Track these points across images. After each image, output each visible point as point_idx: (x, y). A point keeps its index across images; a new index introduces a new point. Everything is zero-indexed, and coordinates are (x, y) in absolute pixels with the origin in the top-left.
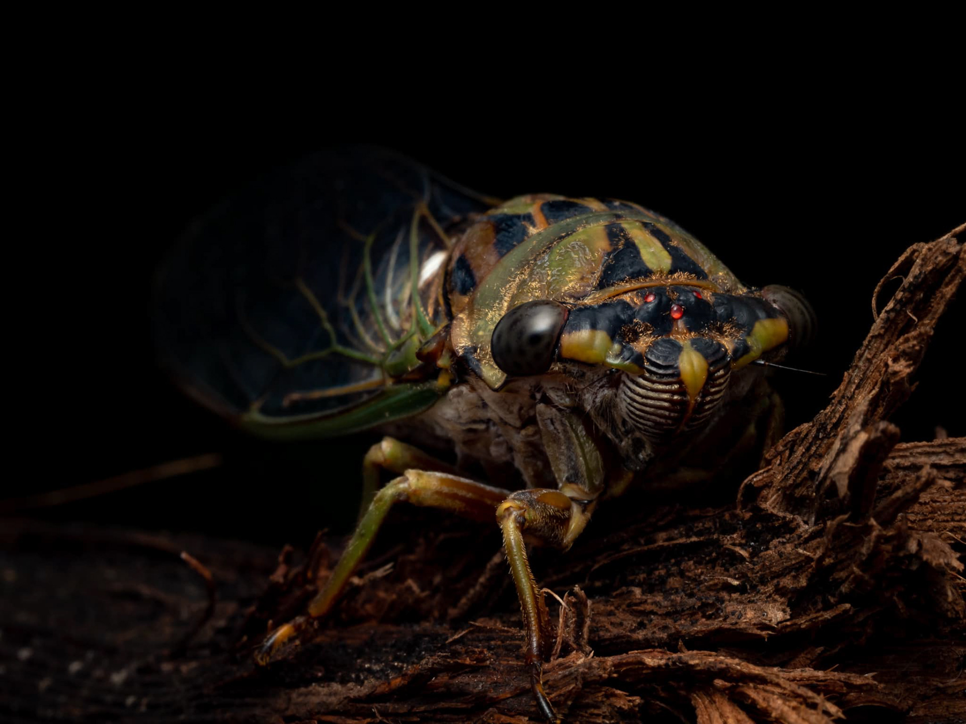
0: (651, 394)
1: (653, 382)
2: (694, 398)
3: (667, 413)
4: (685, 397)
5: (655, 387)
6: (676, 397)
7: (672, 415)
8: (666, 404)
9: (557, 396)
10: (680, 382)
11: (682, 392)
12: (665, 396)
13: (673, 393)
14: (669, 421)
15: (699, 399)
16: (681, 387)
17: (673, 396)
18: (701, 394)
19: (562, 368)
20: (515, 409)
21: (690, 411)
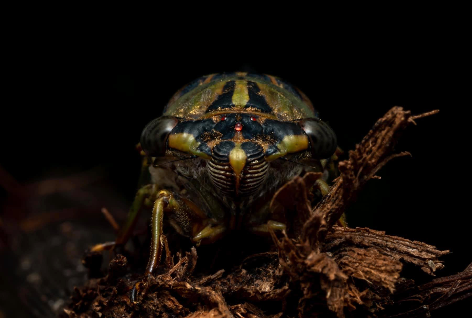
0: (216, 171)
1: (216, 164)
2: (238, 175)
3: (225, 182)
4: (233, 173)
5: (217, 167)
6: (227, 173)
7: (228, 183)
8: (223, 177)
9: (182, 170)
10: (229, 165)
11: (231, 171)
12: (222, 172)
13: (226, 171)
14: (228, 187)
15: (242, 176)
16: (229, 167)
17: (226, 173)
18: (242, 173)
19: (172, 153)
20: (173, 179)
21: (238, 182)
